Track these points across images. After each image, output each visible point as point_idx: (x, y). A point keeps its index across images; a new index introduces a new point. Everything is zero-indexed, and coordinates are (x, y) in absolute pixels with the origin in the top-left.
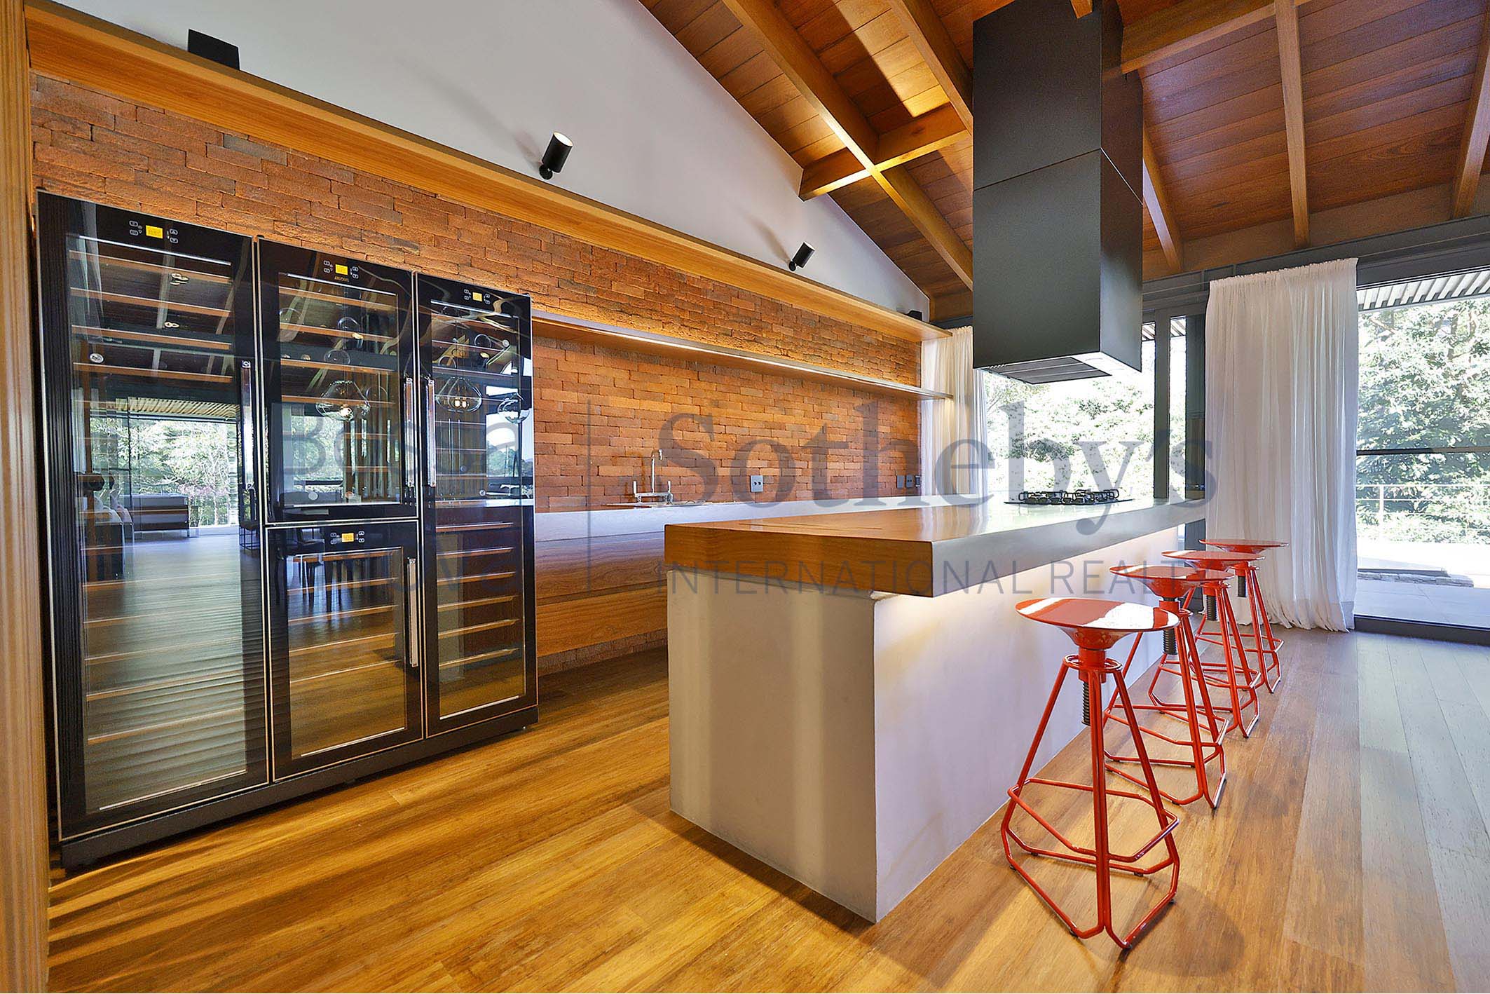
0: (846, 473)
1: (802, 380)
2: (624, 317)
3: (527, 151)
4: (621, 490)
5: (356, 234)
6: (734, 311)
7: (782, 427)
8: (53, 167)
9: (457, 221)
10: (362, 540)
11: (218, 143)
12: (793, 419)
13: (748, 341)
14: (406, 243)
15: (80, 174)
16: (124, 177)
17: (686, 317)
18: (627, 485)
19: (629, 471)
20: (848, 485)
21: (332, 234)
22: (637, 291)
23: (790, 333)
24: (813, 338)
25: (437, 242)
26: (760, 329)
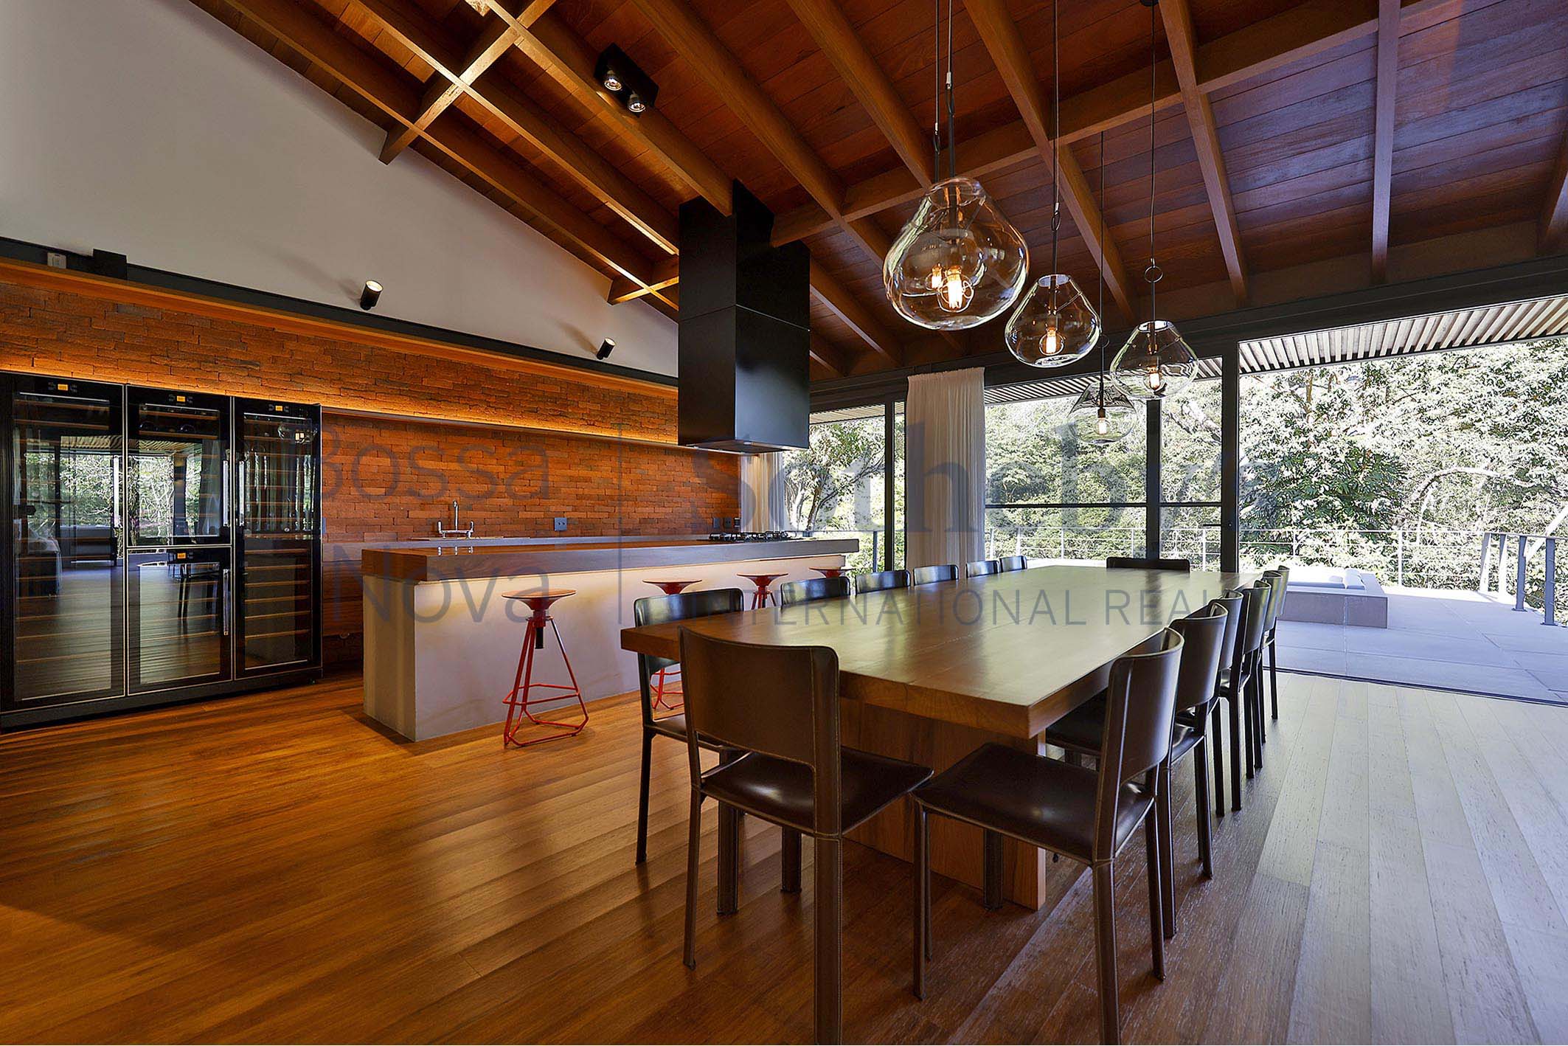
0: (656, 516)
1: (608, 443)
2: (435, 403)
3: (349, 292)
4: (429, 528)
5: (211, 359)
6: (541, 393)
7: (588, 480)
8: (6, 335)
9: (291, 345)
10: (191, 558)
11: (113, 310)
12: (599, 474)
13: (553, 415)
14: (251, 363)
15: (22, 338)
16: (50, 337)
17: (493, 399)
18: (434, 525)
19: (436, 514)
20: (659, 526)
21: (193, 361)
22: (448, 384)
23: (598, 407)
24: (621, 411)
25: (275, 360)
26: (566, 406)
